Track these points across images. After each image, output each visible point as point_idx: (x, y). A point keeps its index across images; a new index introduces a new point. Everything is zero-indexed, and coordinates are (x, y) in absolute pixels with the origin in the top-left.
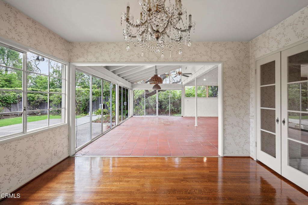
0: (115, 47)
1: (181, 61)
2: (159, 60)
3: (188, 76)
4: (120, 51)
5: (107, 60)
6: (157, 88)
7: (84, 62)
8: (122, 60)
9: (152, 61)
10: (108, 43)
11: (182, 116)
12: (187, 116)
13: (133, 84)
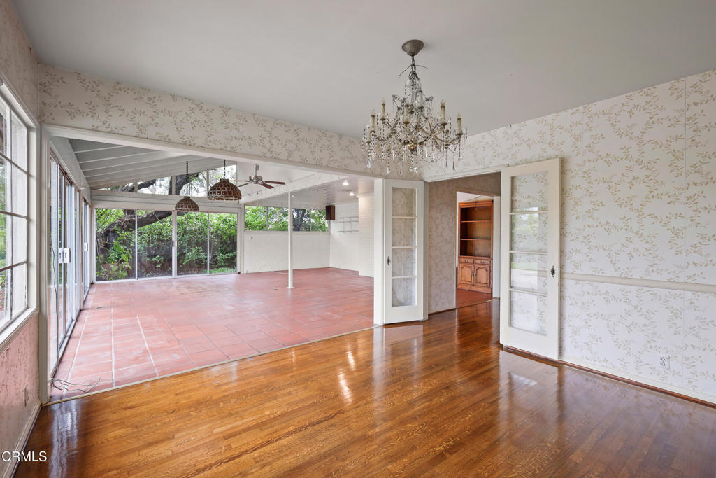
0: (192, 110)
1: (327, 166)
2: (291, 159)
3: (273, 187)
4: (206, 122)
5: (170, 137)
6: (190, 207)
7: (95, 130)
8: (212, 145)
9: (278, 159)
10: (174, 97)
11: (239, 273)
12: (249, 272)
13: (94, 192)
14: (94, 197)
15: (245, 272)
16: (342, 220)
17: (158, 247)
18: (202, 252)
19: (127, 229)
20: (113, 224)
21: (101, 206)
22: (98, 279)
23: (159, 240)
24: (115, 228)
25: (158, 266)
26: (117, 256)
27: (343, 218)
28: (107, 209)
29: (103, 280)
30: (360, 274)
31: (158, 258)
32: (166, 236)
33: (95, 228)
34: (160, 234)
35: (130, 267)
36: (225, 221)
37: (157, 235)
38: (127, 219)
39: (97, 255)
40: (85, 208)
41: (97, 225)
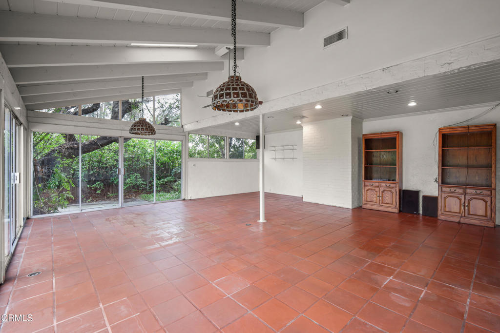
11: (184, 200)
12: (192, 198)
13: (31, 113)
14: (30, 119)
15: (189, 198)
16: (273, 148)
17: (98, 173)
18: (140, 178)
19: (69, 156)
20: (53, 151)
21: (40, 129)
22: (36, 212)
23: (99, 167)
24: (56, 155)
25: (99, 192)
26: (57, 183)
27: (275, 147)
28: (48, 134)
29: (42, 213)
30: (304, 200)
31: (98, 184)
32: (106, 164)
33: (31, 155)
34: (99, 161)
35: (72, 196)
36: (160, 150)
37: (98, 162)
38: (68, 146)
39: (34, 185)
40: (20, 130)
41: (35, 151)
